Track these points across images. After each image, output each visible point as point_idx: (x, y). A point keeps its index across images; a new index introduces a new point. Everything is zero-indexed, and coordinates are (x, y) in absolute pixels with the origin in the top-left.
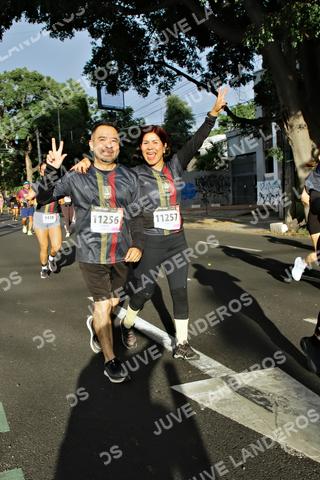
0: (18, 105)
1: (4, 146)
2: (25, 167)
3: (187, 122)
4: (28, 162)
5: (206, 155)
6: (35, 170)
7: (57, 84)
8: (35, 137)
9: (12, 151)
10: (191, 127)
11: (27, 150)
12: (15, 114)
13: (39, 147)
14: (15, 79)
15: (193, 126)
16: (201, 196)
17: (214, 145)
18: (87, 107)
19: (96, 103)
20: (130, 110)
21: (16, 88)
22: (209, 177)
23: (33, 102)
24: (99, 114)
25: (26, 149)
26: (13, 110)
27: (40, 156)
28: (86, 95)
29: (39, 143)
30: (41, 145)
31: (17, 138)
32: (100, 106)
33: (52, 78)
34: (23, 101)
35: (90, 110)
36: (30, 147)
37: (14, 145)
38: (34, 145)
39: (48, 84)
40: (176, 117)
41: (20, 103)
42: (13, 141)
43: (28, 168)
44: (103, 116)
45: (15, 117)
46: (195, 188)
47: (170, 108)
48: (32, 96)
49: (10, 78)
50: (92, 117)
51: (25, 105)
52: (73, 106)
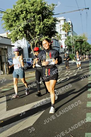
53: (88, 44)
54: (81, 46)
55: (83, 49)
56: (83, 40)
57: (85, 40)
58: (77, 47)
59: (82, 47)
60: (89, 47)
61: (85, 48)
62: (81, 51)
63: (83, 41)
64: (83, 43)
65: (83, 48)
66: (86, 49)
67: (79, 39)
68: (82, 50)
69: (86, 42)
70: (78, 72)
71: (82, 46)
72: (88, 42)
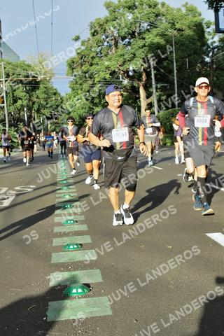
0: (133, 35)
1: (118, 78)
2: (139, 98)
4: (142, 93)
6: (149, 100)
7: (172, 10)
8: (149, 67)
9: (126, 82)
11: (141, 81)
12: (129, 44)
13: (153, 77)
14: (129, 8)
18: (203, 32)
19: (213, 27)
21: (130, 17)
23: (148, 30)
24: (217, 38)
25: (139, 79)
26: (127, 40)
27: (154, 86)
28: (203, 20)
29: (153, 72)
30: (155, 75)
31: (131, 68)
32: (218, 30)
33: (167, 4)
34: (137, 31)
35: (207, 36)
36: (144, 77)
37: (128, 76)
38: (148, 75)
39: (163, 10)
41: (134, 33)
42: (127, 72)
43: (142, 99)
44: (223, 40)
45: (129, 48)
48: (146, 24)
49: (124, 7)
50: (209, 42)
51: (139, 34)
52: (189, 32)
53: (55, 94)
54: (30, 100)
55: (38, 111)
56: (39, 79)
57: (45, 79)
58: (15, 101)
59: (34, 103)
60: (58, 106)
61: (44, 107)
62: (30, 117)
63: (38, 83)
64: (38, 88)
65: (36, 107)
66: (46, 112)
67: (24, 73)
68: (35, 114)
69: (49, 85)
70: (17, 195)
71: (35, 99)
72: (55, 87)
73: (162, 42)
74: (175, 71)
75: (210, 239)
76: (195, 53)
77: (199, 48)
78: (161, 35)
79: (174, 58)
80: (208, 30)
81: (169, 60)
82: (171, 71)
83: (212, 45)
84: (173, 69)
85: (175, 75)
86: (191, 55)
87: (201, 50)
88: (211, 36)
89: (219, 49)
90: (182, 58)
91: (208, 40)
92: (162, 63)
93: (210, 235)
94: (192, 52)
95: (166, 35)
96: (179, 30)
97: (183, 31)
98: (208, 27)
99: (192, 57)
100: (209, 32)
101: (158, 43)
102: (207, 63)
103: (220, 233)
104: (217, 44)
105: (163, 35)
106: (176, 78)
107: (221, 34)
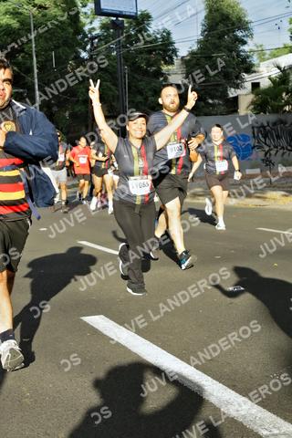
3: (239, 34)
5: (269, 88)
10: (244, 43)
15: (248, 40)
16: (261, 154)
17: (283, 71)
19: (91, 5)
20: (146, 17)
22: (275, 124)
24: (98, 23)
32: (99, 11)
35: (82, 19)
40: (221, 28)
44: (104, 27)
46: (252, 142)
47: (210, 11)
50: (86, 28)
52: (55, 11)
73: (15, 23)
74: (36, 71)
75: (86, 325)
76: (66, 43)
77: (71, 36)
78: (12, 13)
79: (34, 49)
80: (84, 10)
81: (26, 54)
82: (30, 70)
83: (90, 32)
84: (33, 67)
85: (36, 76)
86: (59, 47)
87: (74, 39)
88: (89, 20)
89: (100, 40)
90: (46, 51)
91: (84, 25)
92: (15, 57)
93: (87, 319)
94: (60, 42)
95: (21, 14)
96: (40, 7)
97: (46, 8)
98: (84, 6)
99: (61, 50)
100: (86, 13)
101: (7, 25)
102: (83, 59)
103: (102, 316)
104: (98, 32)
105: (15, 13)
106: (36, 81)
107: (103, 18)
